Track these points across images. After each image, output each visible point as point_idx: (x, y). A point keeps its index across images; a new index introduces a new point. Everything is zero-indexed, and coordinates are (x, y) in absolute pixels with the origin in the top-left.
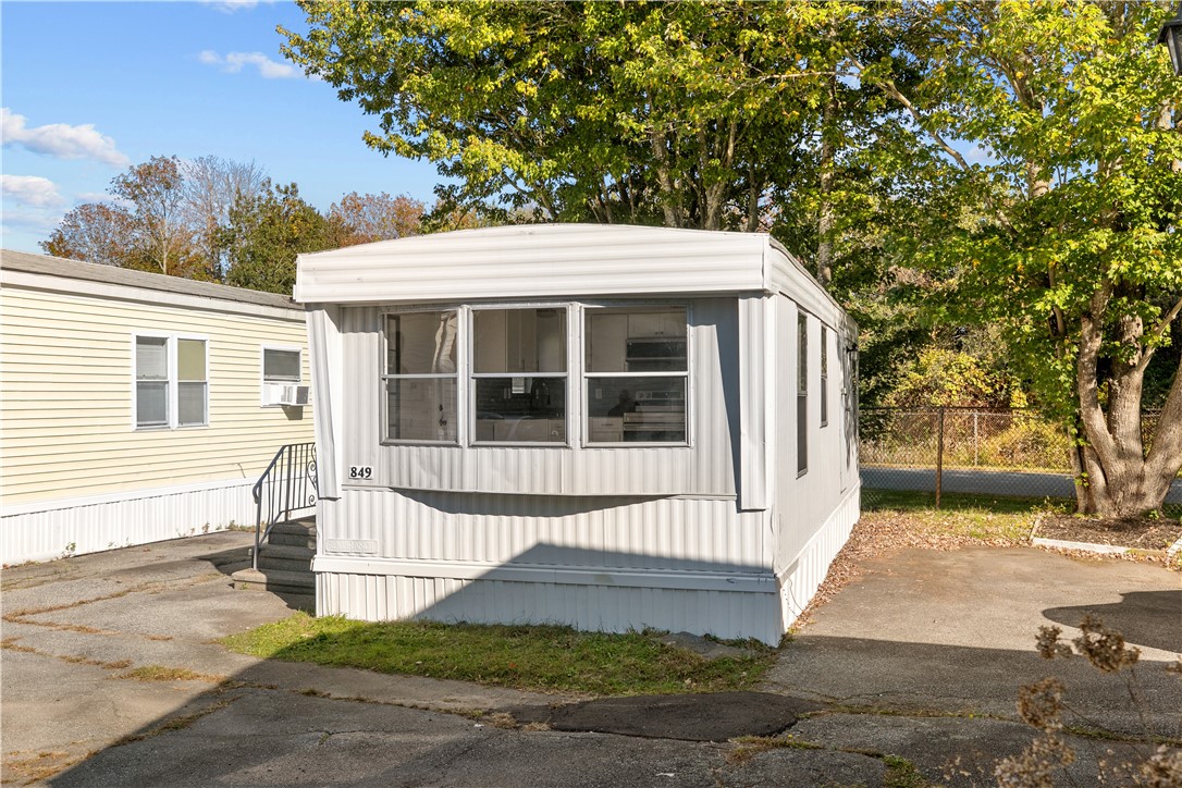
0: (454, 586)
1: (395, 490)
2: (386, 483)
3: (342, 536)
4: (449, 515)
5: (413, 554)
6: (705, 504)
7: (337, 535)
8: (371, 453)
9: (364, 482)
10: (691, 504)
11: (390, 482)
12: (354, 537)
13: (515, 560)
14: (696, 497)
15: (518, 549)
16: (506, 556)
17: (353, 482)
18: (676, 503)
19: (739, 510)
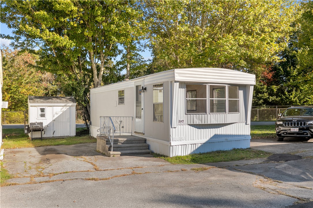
0: (200, 145)
1: (189, 125)
2: (186, 123)
3: (177, 137)
4: (199, 130)
5: (192, 139)
6: (241, 124)
7: (176, 136)
8: (183, 116)
9: (182, 123)
10: (239, 124)
11: (188, 123)
12: (179, 136)
13: (211, 138)
14: (240, 122)
15: (212, 136)
16: (209, 137)
17: (179, 123)
18: (237, 123)
19: (246, 124)
